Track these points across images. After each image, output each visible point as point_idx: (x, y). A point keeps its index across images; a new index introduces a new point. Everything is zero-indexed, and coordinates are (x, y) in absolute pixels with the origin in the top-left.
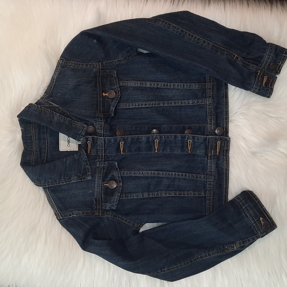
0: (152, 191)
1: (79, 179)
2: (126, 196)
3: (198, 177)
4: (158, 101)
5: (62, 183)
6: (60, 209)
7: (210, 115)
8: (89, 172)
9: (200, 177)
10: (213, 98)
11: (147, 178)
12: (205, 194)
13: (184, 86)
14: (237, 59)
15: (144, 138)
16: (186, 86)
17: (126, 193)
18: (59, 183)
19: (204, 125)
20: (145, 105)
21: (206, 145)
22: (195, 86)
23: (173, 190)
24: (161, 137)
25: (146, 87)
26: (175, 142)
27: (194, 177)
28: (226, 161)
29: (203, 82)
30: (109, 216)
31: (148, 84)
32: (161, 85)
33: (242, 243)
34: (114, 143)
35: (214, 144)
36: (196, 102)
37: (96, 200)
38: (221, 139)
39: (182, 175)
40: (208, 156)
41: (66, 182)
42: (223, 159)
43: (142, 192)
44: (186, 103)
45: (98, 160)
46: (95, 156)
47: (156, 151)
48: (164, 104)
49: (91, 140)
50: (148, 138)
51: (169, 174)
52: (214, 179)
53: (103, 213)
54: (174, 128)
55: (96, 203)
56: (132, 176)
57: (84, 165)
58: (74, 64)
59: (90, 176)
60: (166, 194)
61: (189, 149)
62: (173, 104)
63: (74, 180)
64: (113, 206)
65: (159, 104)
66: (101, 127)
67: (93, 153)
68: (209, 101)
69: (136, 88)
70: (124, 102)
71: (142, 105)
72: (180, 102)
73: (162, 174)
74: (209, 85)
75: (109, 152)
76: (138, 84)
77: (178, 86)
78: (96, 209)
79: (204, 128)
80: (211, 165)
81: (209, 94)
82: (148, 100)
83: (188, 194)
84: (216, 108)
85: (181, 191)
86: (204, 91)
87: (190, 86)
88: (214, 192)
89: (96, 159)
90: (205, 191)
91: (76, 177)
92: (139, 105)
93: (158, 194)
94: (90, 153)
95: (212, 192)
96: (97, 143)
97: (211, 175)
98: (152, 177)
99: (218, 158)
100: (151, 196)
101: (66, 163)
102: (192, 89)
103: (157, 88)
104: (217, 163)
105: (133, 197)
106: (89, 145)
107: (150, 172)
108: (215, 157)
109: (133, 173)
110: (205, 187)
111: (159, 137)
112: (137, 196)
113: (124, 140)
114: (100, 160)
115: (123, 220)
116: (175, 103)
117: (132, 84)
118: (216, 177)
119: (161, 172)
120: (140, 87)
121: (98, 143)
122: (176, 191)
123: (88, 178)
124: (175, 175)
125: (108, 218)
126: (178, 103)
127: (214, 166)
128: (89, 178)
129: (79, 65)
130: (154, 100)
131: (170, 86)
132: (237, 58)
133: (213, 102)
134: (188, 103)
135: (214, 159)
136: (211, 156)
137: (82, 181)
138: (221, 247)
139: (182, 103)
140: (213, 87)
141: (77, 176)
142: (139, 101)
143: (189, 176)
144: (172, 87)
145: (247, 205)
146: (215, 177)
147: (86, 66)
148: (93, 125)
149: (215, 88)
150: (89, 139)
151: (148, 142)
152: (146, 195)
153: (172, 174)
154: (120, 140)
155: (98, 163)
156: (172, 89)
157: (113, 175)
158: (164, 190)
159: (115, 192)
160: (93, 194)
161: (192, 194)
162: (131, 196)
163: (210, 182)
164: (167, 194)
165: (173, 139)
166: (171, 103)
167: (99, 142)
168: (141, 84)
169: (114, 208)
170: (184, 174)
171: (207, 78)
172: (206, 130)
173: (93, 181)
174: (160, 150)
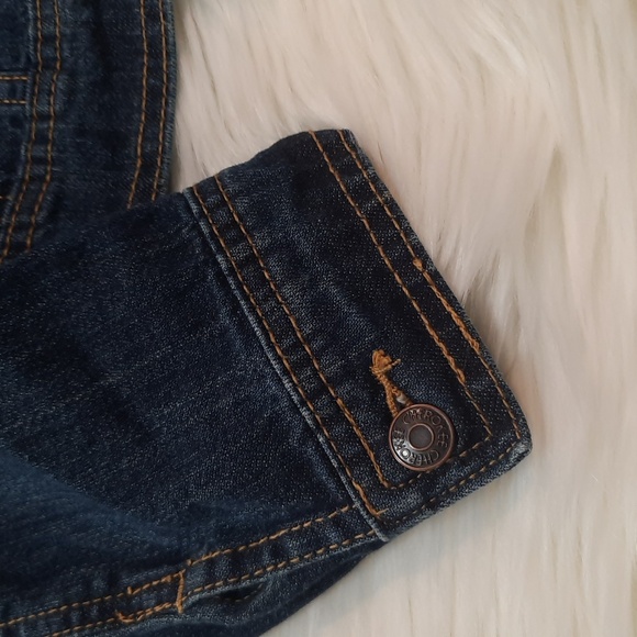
33: (223, 566)
52: (71, 92)
138: (99, 584)
145: (258, 242)
146: (73, 74)
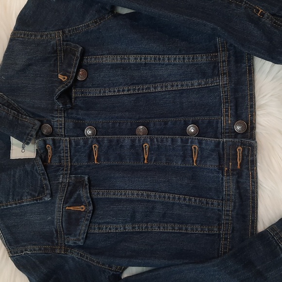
0: (139, 222)
1: (33, 200)
2: (99, 228)
3: (208, 204)
4: (147, 84)
5: (11, 205)
6: (9, 242)
7: (226, 102)
8: (47, 189)
9: (212, 204)
10: (230, 76)
11: (131, 201)
12: (219, 229)
13: (184, 59)
14: (263, 16)
15: (127, 140)
16: (188, 59)
17: (99, 224)
18: (7, 205)
19: (216, 117)
20: (129, 90)
21: (219, 154)
22: (202, 59)
23: (171, 222)
24: (152, 140)
25: (130, 64)
26: (174, 149)
27: (202, 203)
28: (253, 178)
29: (213, 53)
30: (75, 254)
31: (132, 59)
32: (150, 59)
34: (84, 147)
35: (232, 152)
36: (203, 83)
37: (56, 231)
38: (242, 144)
39: (185, 199)
40: (223, 170)
41: (16, 204)
42: (248, 175)
43: (122, 223)
44: (188, 84)
45: (61, 172)
46: (58, 166)
47: (146, 161)
48: (155, 88)
49: (51, 143)
50: (133, 141)
51: (164, 197)
52: (234, 206)
53: (66, 251)
54: (169, 123)
55: (57, 235)
56: (111, 198)
57: (41, 180)
58: (24, 35)
59: (49, 196)
60: (159, 227)
61: (195, 160)
62: (169, 88)
63: (27, 201)
64: (79, 240)
65: (149, 88)
66: (61, 125)
67: (55, 163)
68: (223, 81)
69: (114, 66)
70: (97, 87)
71: (123, 91)
72: (179, 83)
73: (153, 196)
74: (222, 56)
75: (77, 160)
76: (118, 60)
77: (175, 59)
78: (57, 244)
79: (217, 123)
80: (229, 185)
81: (223, 70)
82: (133, 84)
83: (192, 229)
84: (235, 91)
85: (182, 223)
86: (215, 66)
87: (193, 59)
88: (233, 228)
89: (58, 171)
90: (219, 225)
91: (29, 197)
92: (119, 91)
93: (147, 227)
94: (51, 162)
95: (230, 228)
96: (60, 146)
97: (228, 200)
98: (138, 201)
99: (239, 174)
100: (137, 229)
101: (14, 176)
102: (197, 64)
103: (145, 63)
104: (238, 182)
105: (110, 229)
106: (50, 151)
107: (135, 192)
108: (235, 173)
109: (112, 193)
110: (219, 220)
111: (149, 140)
112: (116, 229)
113: (98, 142)
114: (64, 172)
115: (94, 261)
116: (172, 86)
117: (108, 60)
118: (237, 204)
119: (153, 194)
120: (121, 64)
121: (61, 148)
122: (175, 223)
123: (46, 199)
124: (174, 198)
125: (73, 259)
126: (177, 86)
127: (232, 186)
128: (48, 199)
129: (31, 36)
130: (142, 84)
131: (164, 60)
132: (262, 14)
133: (230, 81)
134: (192, 85)
135: (233, 175)
136: (228, 171)
137: (38, 203)
139: (182, 85)
140: (229, 57)
141: (31, 195)
142: (120, 85)
143: (195, 200)
144: (167, 61)
146: (235, 203)
147: (42, 36)
148: (49, 122)
149: (232, 59)
150: (48, 141)
151: (133, 146)
152: (129, 228)
153: (169, 198)
154: (92, 141)
155: (62, 176)
156: (167, 65)
157: (79, 195)
158: (156, 222)
159: (81, 218)
160: (52, 222)
161: (198, 229)
162: (106, 228)
163: (227, 211)
164: (162, 228)
165: (169, 143)
166: (166, 87)
167: (62, 145)
168: (121, 59)
169: (80, 243)
170: (187, 198)
171: (219, 46)
172: (219, 125)
173: (52, 202)
174: (151, 160)
